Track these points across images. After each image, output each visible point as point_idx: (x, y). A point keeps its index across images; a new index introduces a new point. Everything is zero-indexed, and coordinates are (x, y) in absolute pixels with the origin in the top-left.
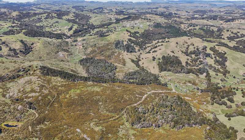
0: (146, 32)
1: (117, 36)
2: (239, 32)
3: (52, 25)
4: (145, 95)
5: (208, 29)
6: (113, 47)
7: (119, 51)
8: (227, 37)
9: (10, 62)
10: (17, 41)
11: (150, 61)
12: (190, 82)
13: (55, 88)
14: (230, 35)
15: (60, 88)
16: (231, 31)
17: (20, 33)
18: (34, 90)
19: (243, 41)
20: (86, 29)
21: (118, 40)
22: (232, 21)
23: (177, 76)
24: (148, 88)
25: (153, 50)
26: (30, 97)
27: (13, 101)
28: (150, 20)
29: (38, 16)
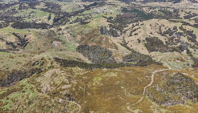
0: (119, 17)
1: (98, 22)
2: (191, 12)
3: (30, 15)
4: (152, 75)
5: (166, 10)
6: (99, 33)
7: (106, 36)
8: (184, 17)
9: (19, 56)
10: (10, 34)
11: (137, 44)
12: (178, 59)
13: (80, 78)
14: (185, 15)
15: (84, 77)
16: (184, 11)
17: (7, 26)
18: (64, 82)
19: (197, 19)
20: (63, 17)
21: (102, 26)
22: (179, 2)
23: (166, 55)
24: (151, 69)
25: (134, 33)
26: (64, 90)
27: (51, 95)
28: (114, 5)
29: (12, 7)
